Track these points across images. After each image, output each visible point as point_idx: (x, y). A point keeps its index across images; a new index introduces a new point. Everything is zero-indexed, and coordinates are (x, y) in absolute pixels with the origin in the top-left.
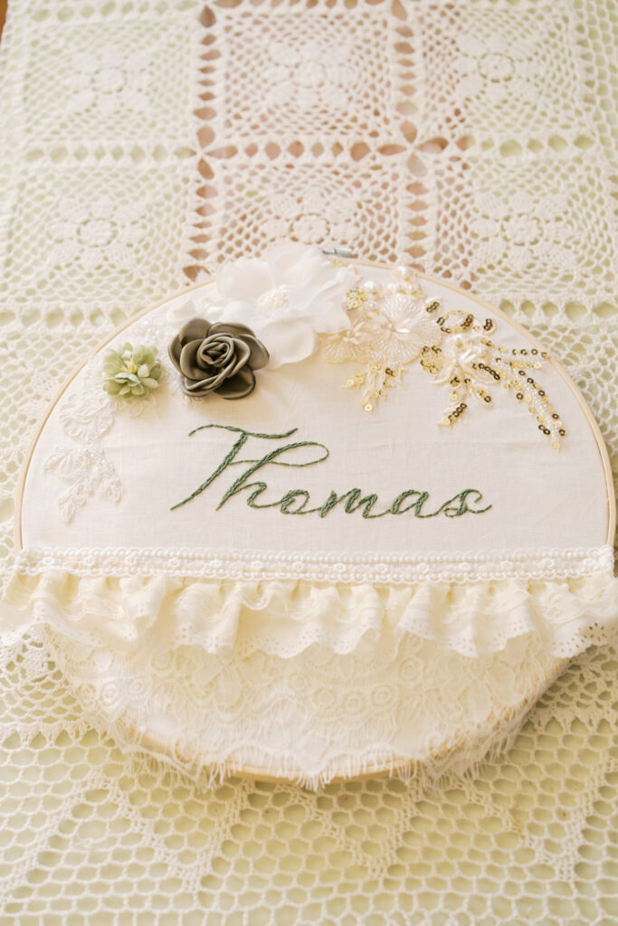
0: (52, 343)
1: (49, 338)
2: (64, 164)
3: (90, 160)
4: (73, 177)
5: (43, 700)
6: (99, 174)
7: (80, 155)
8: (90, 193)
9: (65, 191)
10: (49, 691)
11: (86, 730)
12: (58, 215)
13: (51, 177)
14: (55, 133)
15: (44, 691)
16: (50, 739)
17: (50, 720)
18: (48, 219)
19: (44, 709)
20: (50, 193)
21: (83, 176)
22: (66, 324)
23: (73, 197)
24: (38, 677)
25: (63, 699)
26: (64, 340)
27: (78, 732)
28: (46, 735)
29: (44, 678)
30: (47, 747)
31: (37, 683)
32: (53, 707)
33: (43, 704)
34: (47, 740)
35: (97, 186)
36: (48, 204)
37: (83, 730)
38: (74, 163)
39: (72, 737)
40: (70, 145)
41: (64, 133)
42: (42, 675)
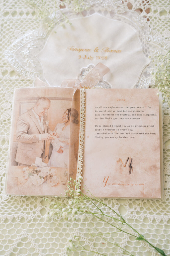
0: (12, 82)
1: (11, 81)
2: (16, 17)
3: (24, 16)
4: (19, 22)
5: (8, 207)
6: (27, 21)
7: (21, 14)
8: (24, 28)
9: (16, 27)
10: (10, 204)
11: (21, 217)
12: (14, 36)
13: (11, 22)
14: (13, 6)
15: (8, 204)
16: (10, 220)
17: (10, 214)
18: (11, 37)
19: (8, 210)
20: (11, 28)
21: (22, 22)
22: (16, 76)
23: (19, 29)
24: (6, 199)
25: (14, 207)
26: (16, 81)
27: (18, 218)
28: (9, 219)
29: (8, 199)
30: (9, 223)
31: (6, 201)
32: (11, 210)
33: (8, 208)
34: (9, 220)
35: (27, 26)
36: (11, 32)
37: (20, 217)
38: (19, 17)
39: (17, 220)
40: (18, 10)
41: (16, 6)
42: (7, 198)
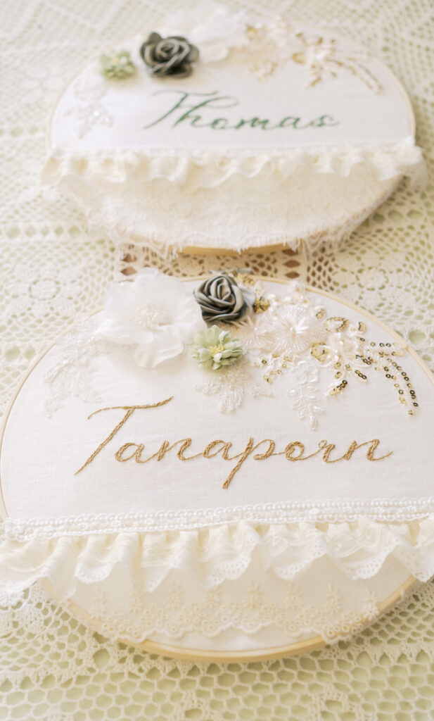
0: (11, 373)
1: (8, 369)
2: (18, 240)
3: (38, 237)
4: (25, 249)
5: (10, 652)
6: (45, 247)
7: (30, 233)
8: (38, 261)
9: (19, 260)
10: (15, 645)
11: (45, 675)
12: (13, 277)
13: (8, 250)
14: (10, 217)
15: (10, 645)
16: (16, 684)
17: (16, 668)
18: (6, 281)
19: (10, 660)
20: (7, 262)
21: (32, 248)
22: (21, 358)
23: (25, 263)
24: (4, 634)
25: (26, 651)
26: (20, 371)
27: (38, 678)
28: (12, 681)
29: (9, 635)
30: (13, 690)
31: (5, 639)
32: (18, 658)
33: (9, 656)
34: (14, 685)
35: (45, 255)
36: (6, 269)
37: (42, 676)
38: (26, 239)
39: (33, 682)
40: (21, 225)
41: (17, 217)
42: (9, 632)
